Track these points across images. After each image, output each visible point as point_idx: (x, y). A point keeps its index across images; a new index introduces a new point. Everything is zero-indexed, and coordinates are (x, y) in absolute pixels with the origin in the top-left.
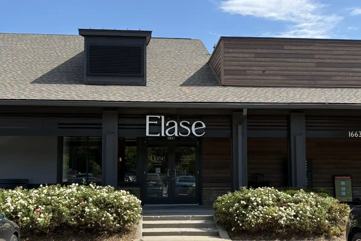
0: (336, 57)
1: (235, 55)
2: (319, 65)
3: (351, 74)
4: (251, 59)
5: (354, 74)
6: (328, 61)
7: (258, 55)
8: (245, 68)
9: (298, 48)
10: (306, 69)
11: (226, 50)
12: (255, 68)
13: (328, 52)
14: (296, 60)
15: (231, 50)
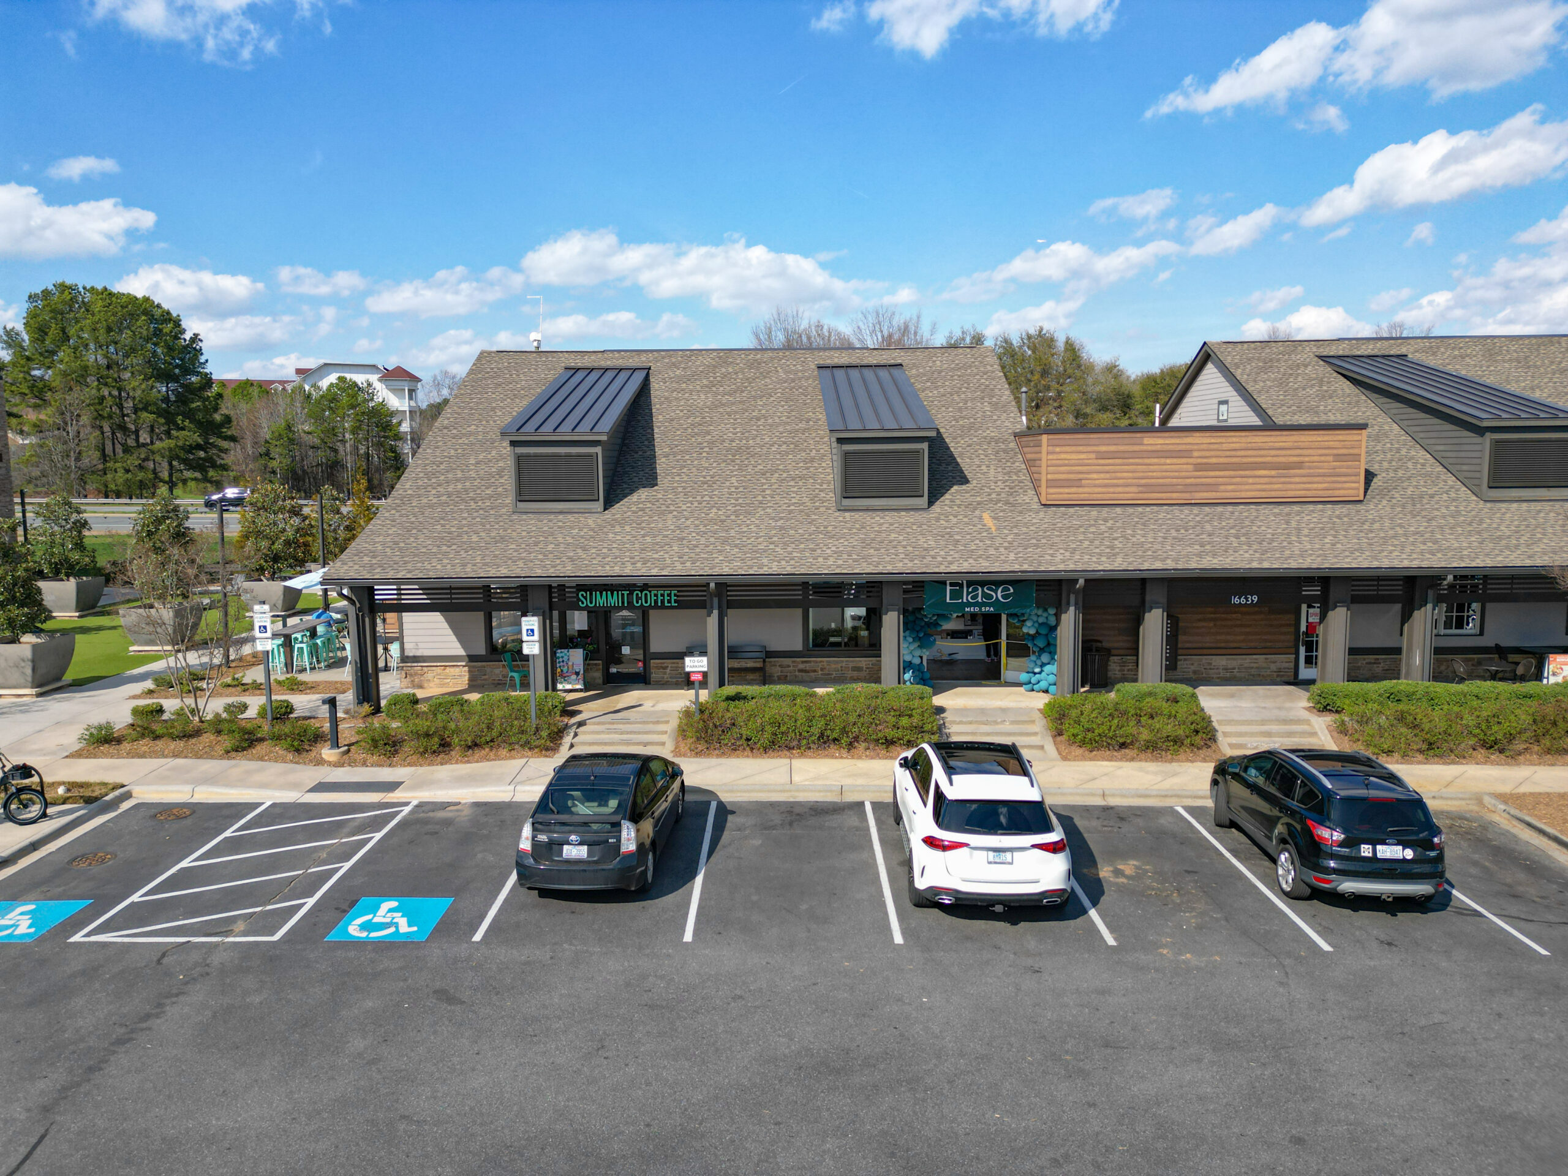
0: (1228, 453)
1: (1063, 456)
2: (1199, 467)
3: (1251, 480)
4: (1090, 461)
5: (1257, 480)
6: (1214, 460)
7: (1101, 456)
8: (1081, 476)
9: (1167, 442)
10: (1177, 474)
11: (1050, 448)
12: (1095, 476)
13: (1216, 446)
14: (1163, 461)
15: (1058, 449)
